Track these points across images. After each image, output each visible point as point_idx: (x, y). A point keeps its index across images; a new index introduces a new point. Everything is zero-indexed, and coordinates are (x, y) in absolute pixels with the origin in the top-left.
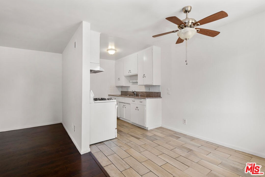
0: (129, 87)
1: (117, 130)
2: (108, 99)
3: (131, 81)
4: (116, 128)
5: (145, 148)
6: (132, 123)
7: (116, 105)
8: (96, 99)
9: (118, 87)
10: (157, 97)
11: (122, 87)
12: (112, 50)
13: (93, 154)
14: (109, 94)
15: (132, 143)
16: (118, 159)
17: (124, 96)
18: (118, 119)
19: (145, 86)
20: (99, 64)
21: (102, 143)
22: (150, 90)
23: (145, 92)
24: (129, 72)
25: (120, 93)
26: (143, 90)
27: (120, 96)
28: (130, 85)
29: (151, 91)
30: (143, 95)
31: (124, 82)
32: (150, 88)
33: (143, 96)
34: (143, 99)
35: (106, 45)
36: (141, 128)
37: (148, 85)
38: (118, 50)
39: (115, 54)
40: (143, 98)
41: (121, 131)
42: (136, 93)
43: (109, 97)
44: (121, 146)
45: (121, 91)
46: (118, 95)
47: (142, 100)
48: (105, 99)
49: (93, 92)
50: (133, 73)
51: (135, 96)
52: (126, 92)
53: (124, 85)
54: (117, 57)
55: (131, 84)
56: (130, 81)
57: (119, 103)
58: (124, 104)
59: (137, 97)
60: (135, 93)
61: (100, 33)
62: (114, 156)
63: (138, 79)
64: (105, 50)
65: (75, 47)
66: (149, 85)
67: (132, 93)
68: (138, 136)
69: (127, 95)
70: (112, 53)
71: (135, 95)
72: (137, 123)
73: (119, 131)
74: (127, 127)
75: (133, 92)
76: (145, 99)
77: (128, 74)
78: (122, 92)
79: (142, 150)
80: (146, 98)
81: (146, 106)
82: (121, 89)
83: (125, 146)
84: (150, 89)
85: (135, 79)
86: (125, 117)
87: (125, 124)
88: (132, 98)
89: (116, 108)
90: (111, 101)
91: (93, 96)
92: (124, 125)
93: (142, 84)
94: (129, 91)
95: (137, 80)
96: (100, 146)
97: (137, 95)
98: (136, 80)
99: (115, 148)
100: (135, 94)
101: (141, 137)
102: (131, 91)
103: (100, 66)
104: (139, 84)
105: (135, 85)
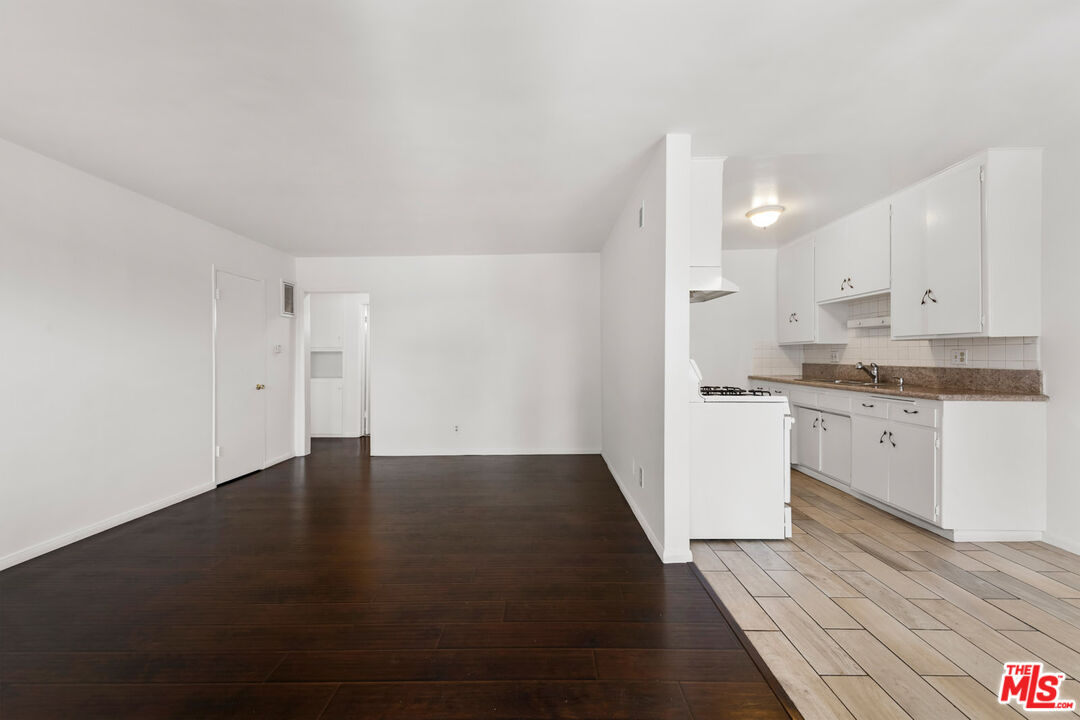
0: (843, 346)
1: (792, 511)
2: (754, 393)
3: (851, 324)
4: (788, 501)
5: (940, 617)
6: (857, 497)
7: (786, 415)
8: (707, 391)
9: (787, 348)
10: (1012, 394)
11: (808, 347)
12: (765, 210)
13: (703, 573)
14: (752, 374)
15: (865, 575)
16: (804, 623)
17: (819, 384)
18: (794, 470)
19: (930, 340)
20: (720, 269)
21: (733, 545)
22: (962, 360)
23: (934, 370)
24: (846, 285)
25: (798, 372)
26: (923, 358)
27: (798, 384)
28: (848, 338)
29: (968, 364)
30: (920, 382)
31: (817, 330)
32: (967, 353)
33: (920, 386)
34: (923, 397)
35: (746, 198)
36: (914, 525)
37: (954, 339)
38: (793, 207)
39: (778, 221)
40: (923, 394)
41: (807, 519)
42: (882, 372)
43: (756, 386)
44: (812, 577)
45: (803, 361)
46: (792, 379)
47: (917, 404)
48: (740, 392)
49: (699, 366)
50: (863, 288)
51: (873, 386)
52: (826, 366)
53: (817, 341)
54: (787, 233)
55: (853, 333)
56: (845, 325)
57: (797, 407)
58: (820, 416)
59: (887, 391)
60: (875, 372)
61: (723, 160)
62: (783, 605)
63: (892, 314)
64: (738, 216)
65: (641, 225)
66: (958, 339)
67: (856, 371)
68: (895, 557)
69: (832, 381)
70: (764, 220)
71: (878, 380)
72: (888, 500)
73: (798, 517)
74: (832, 505)
75: (864, 368)
76: (937, 399)
77: (837, 294)
78: (805, 366)
79: (922, 620)
80: (942, 397)
81: (939, 430)
82: (802, 356)
83: (829, 581)
84: (962, 354)
85: (876, 315)
86: (822, 466)
87: (824, 494)
88: (861, 391)
89: (788, 427)
90: (766, 398)
91: (696, 380)
92: (818, 497)
93: (916, 331)
94: (842, 363)
95: (889, 315)
96: (727, 554)
97: (883, 382)
98: (881, 319)
99: (786, 578)
100: (874, 377)
101: (911, 565)
102: (854, 362)
103: (723, 276)
104: (895, 332)
105: (874, 341)
